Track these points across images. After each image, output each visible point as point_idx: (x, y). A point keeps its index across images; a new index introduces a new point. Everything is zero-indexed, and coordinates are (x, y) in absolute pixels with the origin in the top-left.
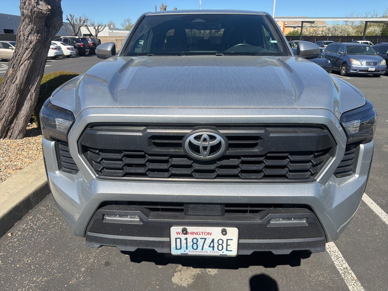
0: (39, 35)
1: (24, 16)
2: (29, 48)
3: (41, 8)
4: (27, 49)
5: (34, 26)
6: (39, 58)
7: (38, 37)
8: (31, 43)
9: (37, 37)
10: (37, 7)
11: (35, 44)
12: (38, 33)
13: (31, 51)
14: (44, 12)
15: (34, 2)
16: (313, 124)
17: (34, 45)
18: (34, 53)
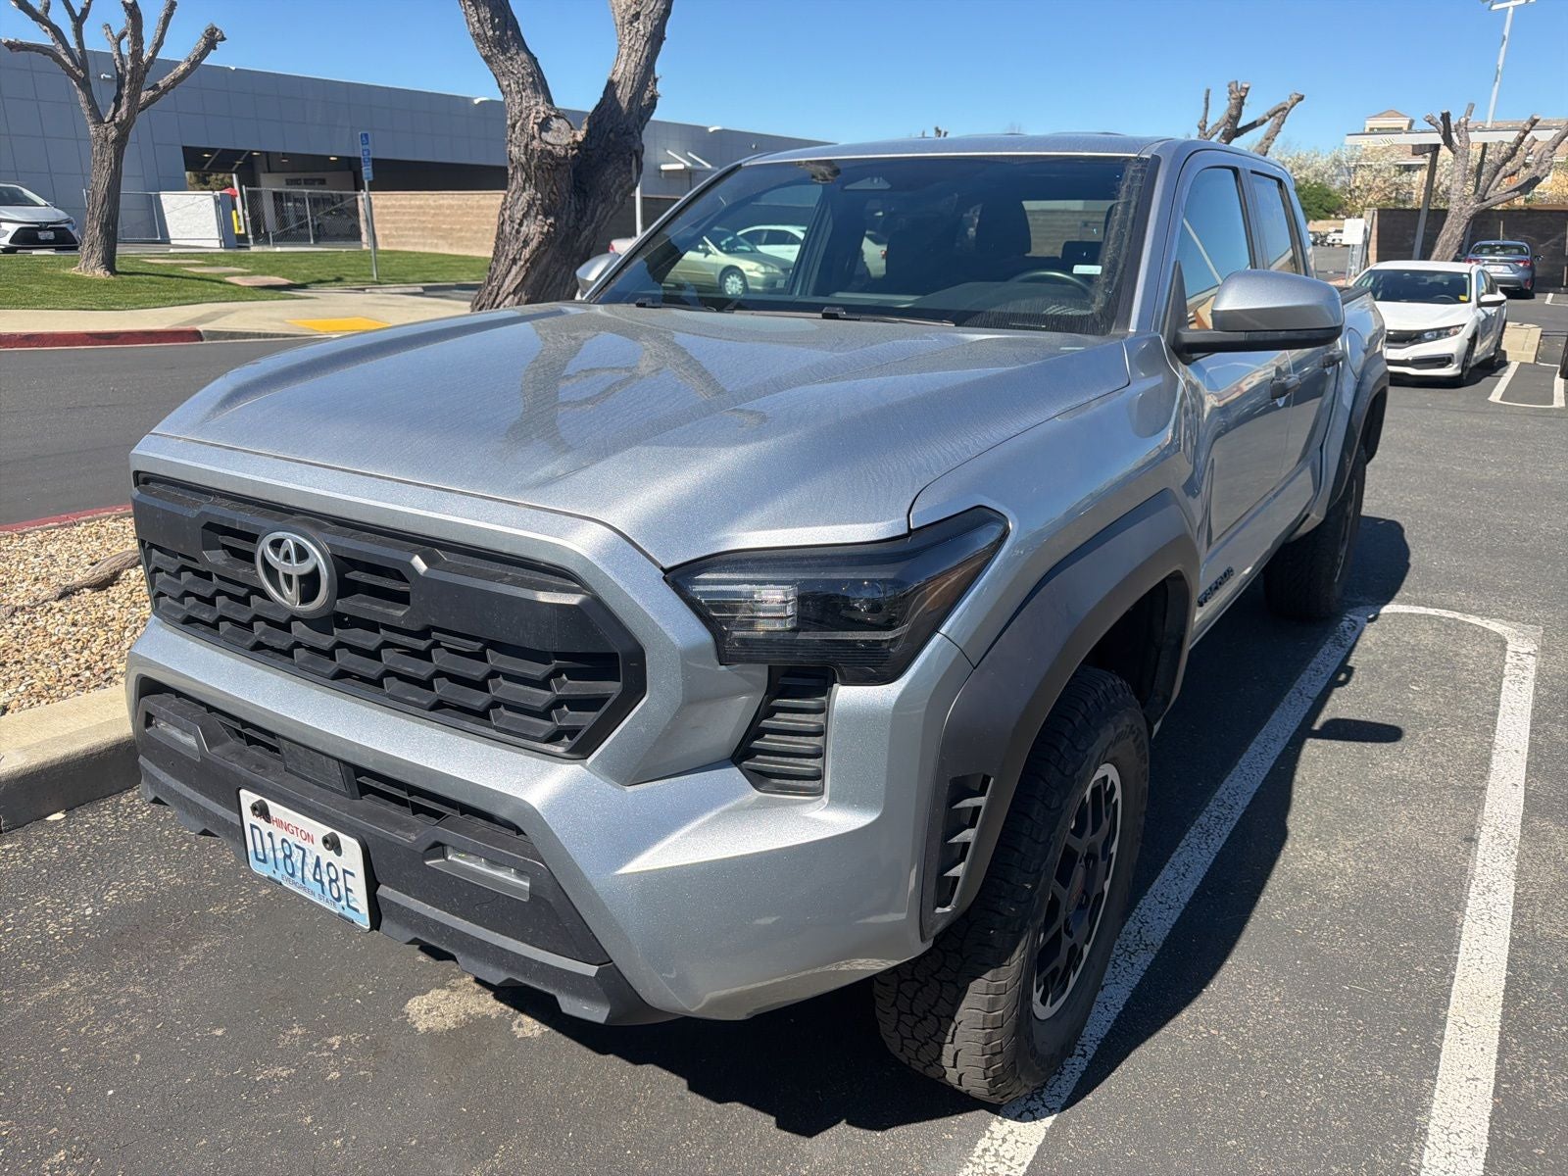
0: (548, 221)
1: (513, 162)
2: (520, 259)
3: (551, 140)
4: (514, 261)
5: (536, 194)
6: (549, 290)
7: (546, 227)
8: (526, 243)
9: (543, 227)
10: (540, 137)
11: (538, 248)
12: (546, 216)
13: (524, 269)
14: (560, 152)
15: (535, 123)
16: (538, 562)
17: (534, 251)
18: (533, 275)
